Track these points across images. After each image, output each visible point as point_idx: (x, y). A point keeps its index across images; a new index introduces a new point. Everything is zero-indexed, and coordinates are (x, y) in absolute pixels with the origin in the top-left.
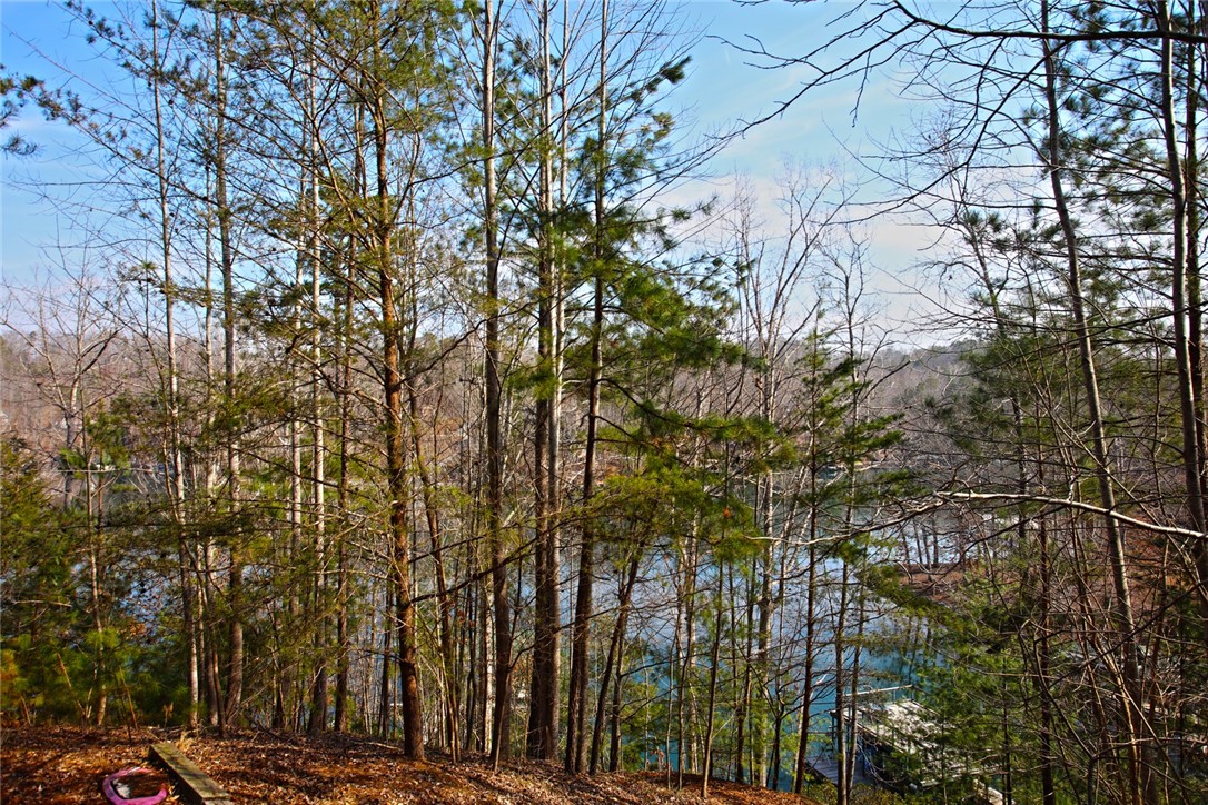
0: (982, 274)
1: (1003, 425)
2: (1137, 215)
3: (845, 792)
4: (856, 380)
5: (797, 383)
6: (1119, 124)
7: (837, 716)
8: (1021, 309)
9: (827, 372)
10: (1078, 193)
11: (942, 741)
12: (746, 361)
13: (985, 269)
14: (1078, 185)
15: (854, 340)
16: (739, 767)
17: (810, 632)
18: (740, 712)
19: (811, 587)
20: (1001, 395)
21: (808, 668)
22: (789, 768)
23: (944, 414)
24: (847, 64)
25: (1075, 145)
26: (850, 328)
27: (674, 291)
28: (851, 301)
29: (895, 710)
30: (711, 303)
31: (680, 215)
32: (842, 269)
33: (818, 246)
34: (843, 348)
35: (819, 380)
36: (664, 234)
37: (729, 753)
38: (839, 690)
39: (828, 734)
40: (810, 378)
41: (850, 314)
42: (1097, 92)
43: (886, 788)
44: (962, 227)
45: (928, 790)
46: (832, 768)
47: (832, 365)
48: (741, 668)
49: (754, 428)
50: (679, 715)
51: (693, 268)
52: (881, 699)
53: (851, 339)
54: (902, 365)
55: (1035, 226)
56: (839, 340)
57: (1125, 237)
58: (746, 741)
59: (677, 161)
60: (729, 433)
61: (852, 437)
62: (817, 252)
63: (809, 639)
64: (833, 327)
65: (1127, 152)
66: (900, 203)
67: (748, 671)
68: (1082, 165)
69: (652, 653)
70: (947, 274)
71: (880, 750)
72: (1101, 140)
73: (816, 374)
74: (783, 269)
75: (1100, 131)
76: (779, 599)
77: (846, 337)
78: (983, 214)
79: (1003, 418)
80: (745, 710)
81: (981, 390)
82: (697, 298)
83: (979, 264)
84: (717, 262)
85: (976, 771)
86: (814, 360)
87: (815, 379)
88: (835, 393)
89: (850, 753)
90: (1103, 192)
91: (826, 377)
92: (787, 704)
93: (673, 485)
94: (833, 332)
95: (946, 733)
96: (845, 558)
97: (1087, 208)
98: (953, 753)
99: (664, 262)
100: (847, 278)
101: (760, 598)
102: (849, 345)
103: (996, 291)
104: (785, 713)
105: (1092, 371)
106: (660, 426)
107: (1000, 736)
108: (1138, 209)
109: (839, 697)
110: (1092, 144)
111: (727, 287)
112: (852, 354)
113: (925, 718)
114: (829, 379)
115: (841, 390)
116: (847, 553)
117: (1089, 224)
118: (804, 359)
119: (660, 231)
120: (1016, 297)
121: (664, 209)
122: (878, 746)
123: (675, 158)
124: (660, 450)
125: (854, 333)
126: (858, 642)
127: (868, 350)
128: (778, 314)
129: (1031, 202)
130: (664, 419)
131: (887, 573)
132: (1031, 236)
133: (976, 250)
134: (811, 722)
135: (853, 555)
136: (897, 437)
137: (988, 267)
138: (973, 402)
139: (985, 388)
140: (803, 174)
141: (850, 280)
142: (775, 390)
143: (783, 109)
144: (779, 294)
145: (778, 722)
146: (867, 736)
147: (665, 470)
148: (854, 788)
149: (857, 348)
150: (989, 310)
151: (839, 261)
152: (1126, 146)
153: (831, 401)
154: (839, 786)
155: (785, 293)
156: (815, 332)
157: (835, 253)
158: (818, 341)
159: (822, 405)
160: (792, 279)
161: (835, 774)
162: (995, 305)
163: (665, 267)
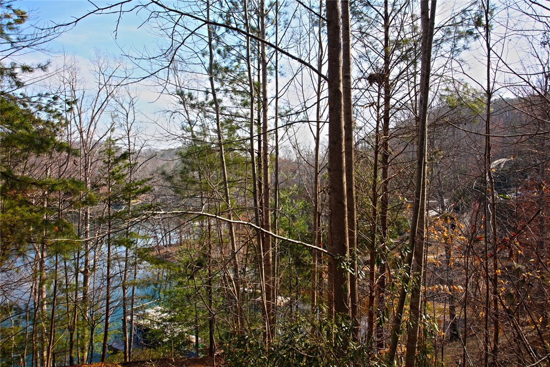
0: (187, 118)
1: (194, 183)
2: (242, 101)
3: (128, 355)
4: (132, 162)
5: (100, 164)
6: (236, 64)
7: (124, 321)
8: (201, 134)
9: (116, 158)
10: (222, 89)
11: (171, 320)
12: (69, 150)
13: (188, 116)
14: (222, 86)
15: (131, 144)
16: (71, 358)
17: (108, 282)
18: (71, 329)
19: (108, 261)
20: (193, 170)
21: (108, 300)
22: (98, 350)
23: (169, 178)
24: (110, 7)
25: (221, 69)
26: (128, 138)
27: (28, 111)
28: (129, 125)
29: (151, 312)
30: (52, 119)
31: (25, 69)
32: (125, 109)
33: (113, 97)
34: (125, 147)
35: (112, 161)
36: (15, 78)
37: (65, 352)
38: (124, 308)
39: (119, 330)
40: (107, 160)
41: (129, 131)
42: (228, 48)
43: (147, 347)
44: (179, 97)
45: (166, 343)
46: (122, 345)
47: (118, 155)
48: (71, 306)
49: (72, 185)
50: (33, 340)
51: (39, 99)
52: (143, 308)
53: (129, 143)
54: (153, 156)
55: (206, 100)
56: (123, 143)
57: (238, 109)
58: (75, 343)
59: (25, 38)
60: (58, 188)
61: (128, 189)
62: (112, 99)
63: (108, 286)
64: (121, 136)
65: (238, 75)
66: (140, 79)
67: (75, 308)
68: (224, 77)
69: (15, 309)
70: (172, 117)
71: (144, 331)
72: (230, 69)
73: (110, 159)
74: (95, 106)
75: (230, 65)
76: (94, 269)
77: (127, 142)
78: (186, 92)
79: (194, 180)
80: (74, 327)
81: (185, 168)
82: (44, 116)
83: (186, 114)
84: (55, 98)
85: (185, 330)
86: (109, 152)
87: (109, 161)
88: (120, 168)
89: (131, 336)
90: (231, 89)
91: (115, 160)
92: (97, 320)
93: (23, 216)
94: (121, 139)
95: (172, 317)
96: (125, 246)
97: (225, 96)
98: (175, 325)
99: (21, 94)
100: (127, 114)
101: (83, 270)
102: (128, 146)
103: (192, 126)
104: (96, 324)
105: (224, 160)
106: (15, 184)
107: (194, 313)
108: (243, 98)
109: (124, 311)
110: (227, 70)
111: (61, 112)
112: (129, 150)
113: (163, 312)
114: (117, 161)
115: (123, 166)
116: (126, 243)
117: (226, 102)
118: (104, 151)
119: (13, 75)
120: (199, 128)
121: (15, 64)
122: (144, 329)
123: (24, 36)
124: (15, 197)
125: (130, 140)
126: (134, 284)
127: (137, 148)
128: (92, 128)
129: (205, 90)
130: (18, 180)
131: (146, 250)
132: (204, 104)
133: (185, 107)
134: (109, 326)
135: (129, 244)
136: (149, 188)
137: (190, 115)
138: (182, 173)
139: (187, 166)
140: (105, 61)
141: (129, 115)
142: (91, 166)
143: (77, 21)
144: (93, 118)
145: (92, 330)
146: (139, 326)
147: (18, 208)
148: (133, 351)
149: (132, 147)
150: (190, 134)
151: (123, 105)
152: (238, 73)
153: (118, 172)
154: (125, 353)
155: (96, 118)
156: (110, 138)
157: (121, 101)
158: (111, 143)
159: (113, 173)
160: (100, 112)
161: (123, 348)
162: (192, 131)
163: (22, 97)
